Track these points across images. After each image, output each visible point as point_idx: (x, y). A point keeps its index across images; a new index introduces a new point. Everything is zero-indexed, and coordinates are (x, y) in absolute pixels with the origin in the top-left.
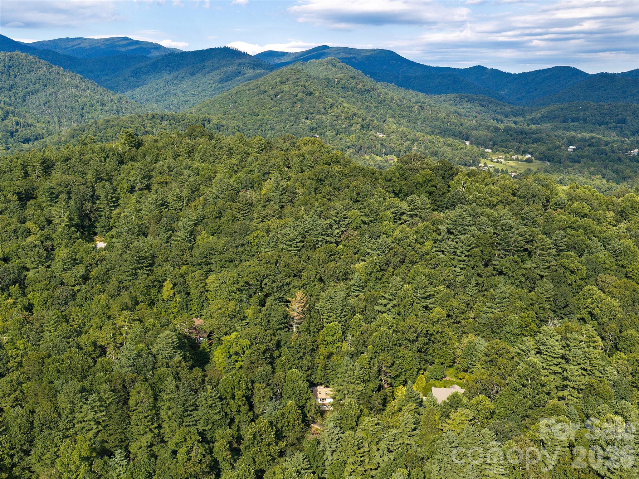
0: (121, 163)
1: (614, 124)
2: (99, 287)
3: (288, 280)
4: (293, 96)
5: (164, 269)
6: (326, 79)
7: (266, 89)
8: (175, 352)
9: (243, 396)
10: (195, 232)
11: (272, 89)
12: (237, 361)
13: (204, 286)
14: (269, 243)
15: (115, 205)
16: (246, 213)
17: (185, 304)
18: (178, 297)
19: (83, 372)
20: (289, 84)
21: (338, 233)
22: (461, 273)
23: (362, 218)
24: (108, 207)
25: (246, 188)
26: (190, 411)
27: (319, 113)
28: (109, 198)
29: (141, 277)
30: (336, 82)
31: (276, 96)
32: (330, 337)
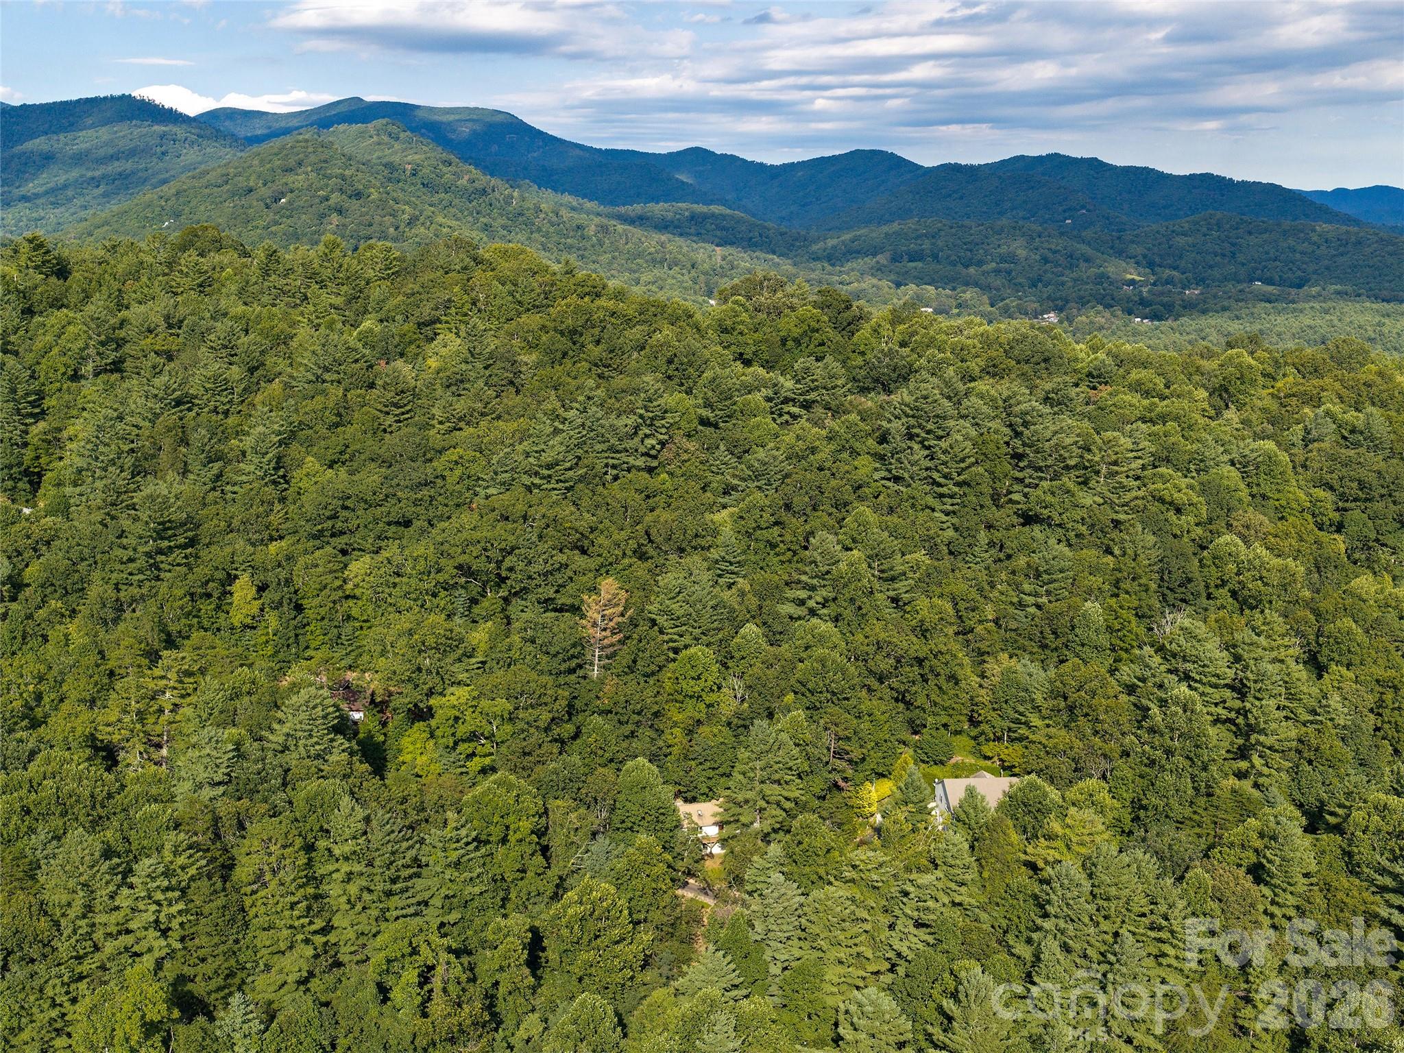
0: (29, 312)
1: (994, 265)
2: (54, 604)
3: (562, 558)
4: (317, 200)
5: (228, 550)
6: (385, 166)
7: (252, 184)
8: (332, 740)
9: (533, 832)
10: (287, 460)
11: (265, 185)
12: (471, 756)
13: (340, 587)
14: (496, 473)
15: (37, 410)
16: (403, 414)
17: (292, 634)
18: (272, 619)
19: (93, 807)
20: (307, 173)
21: (653, 447)
22: (949, 524)
23: (700, 411)
24: (17, 418)
25: (387, 356)
26: (406, 879)
27: (383, 236)
28: (20, 393)
29: (168, 575)
30: (408, 173)
31: (277, 200)
32: (692, 683)
